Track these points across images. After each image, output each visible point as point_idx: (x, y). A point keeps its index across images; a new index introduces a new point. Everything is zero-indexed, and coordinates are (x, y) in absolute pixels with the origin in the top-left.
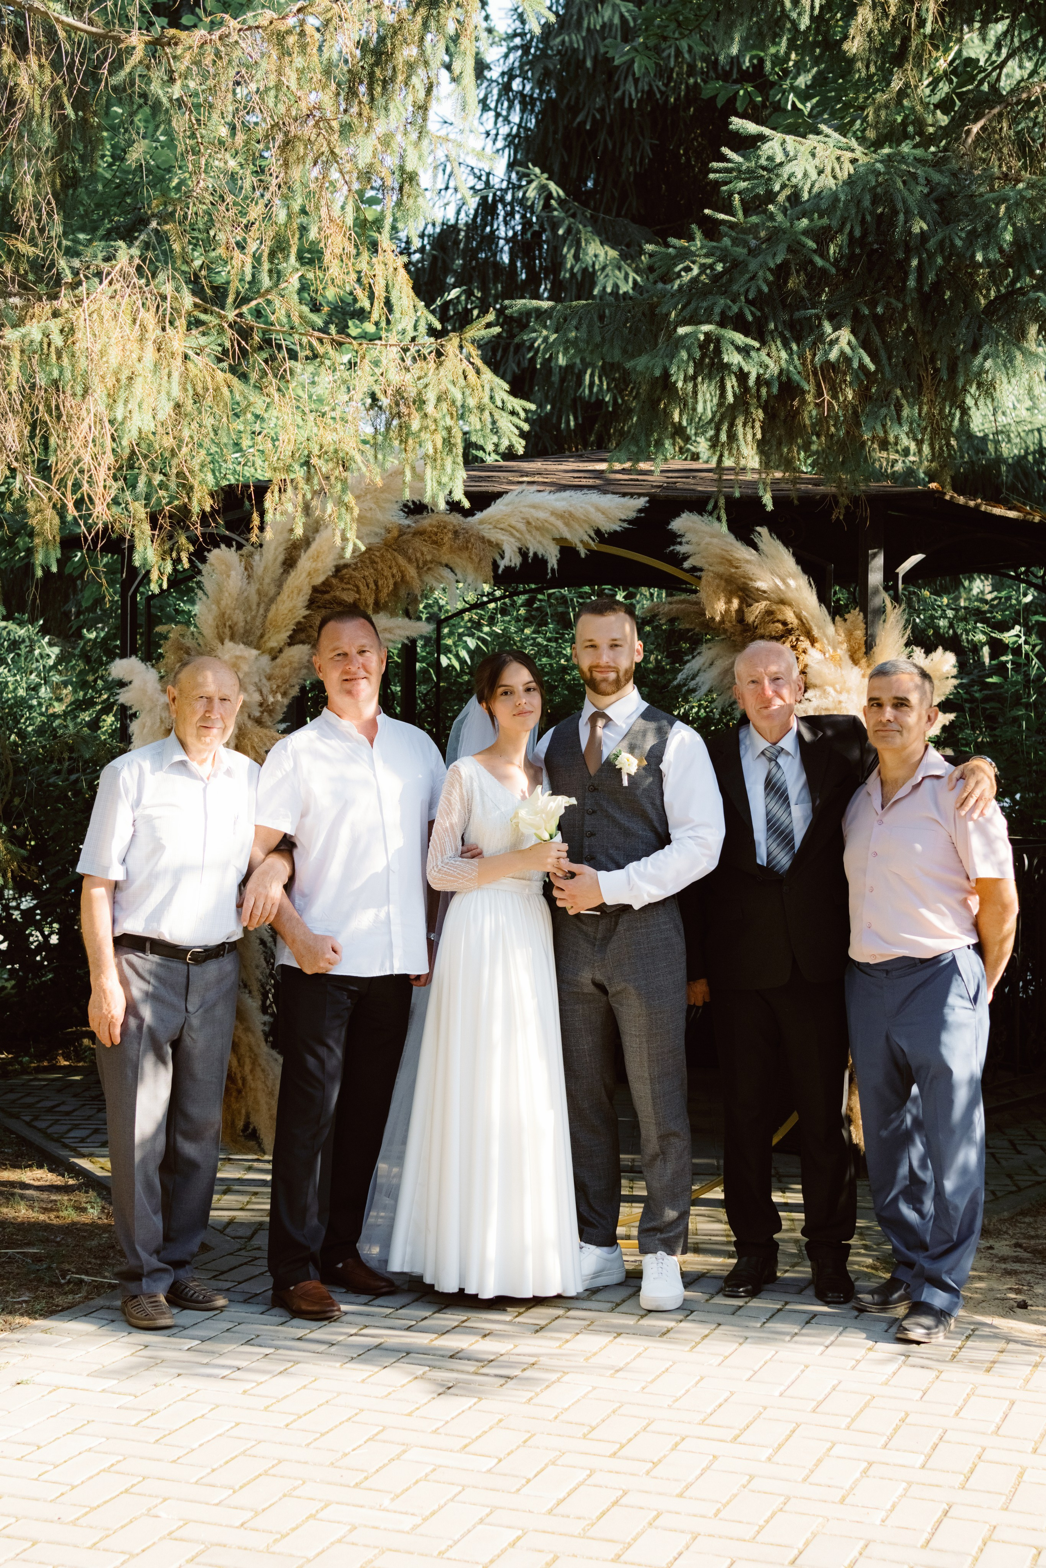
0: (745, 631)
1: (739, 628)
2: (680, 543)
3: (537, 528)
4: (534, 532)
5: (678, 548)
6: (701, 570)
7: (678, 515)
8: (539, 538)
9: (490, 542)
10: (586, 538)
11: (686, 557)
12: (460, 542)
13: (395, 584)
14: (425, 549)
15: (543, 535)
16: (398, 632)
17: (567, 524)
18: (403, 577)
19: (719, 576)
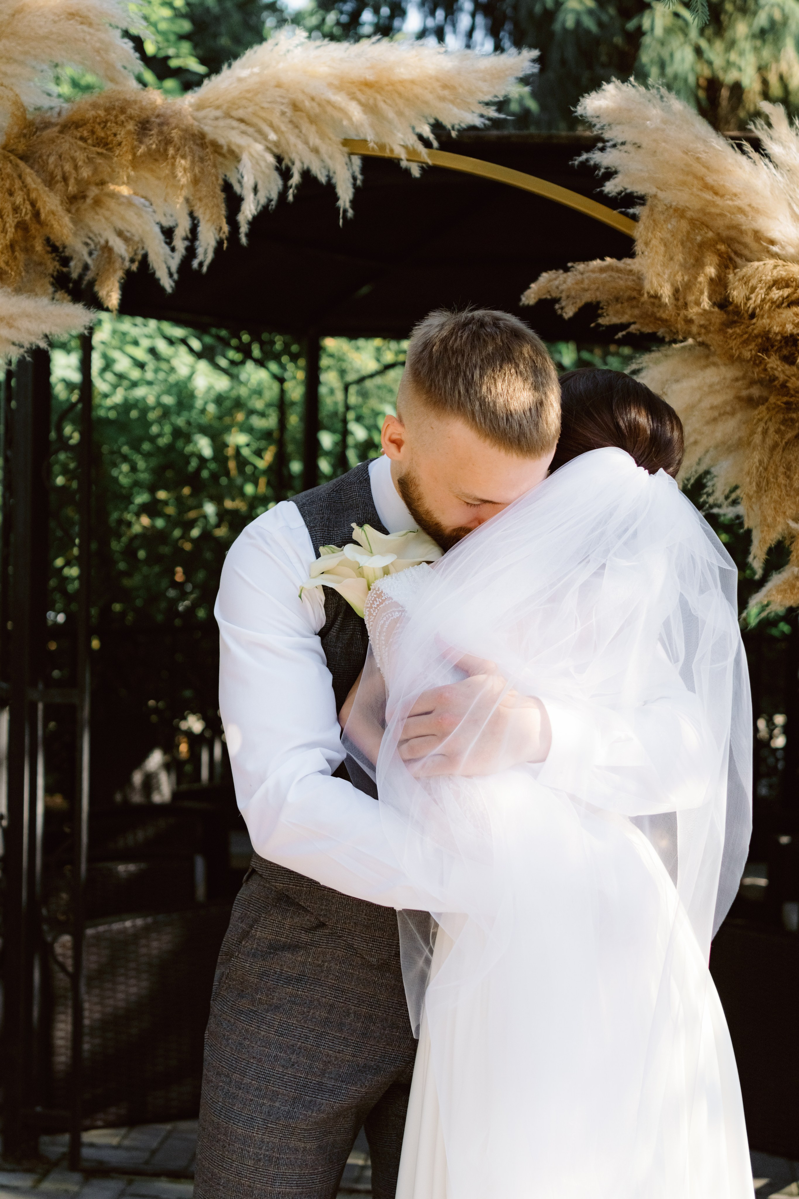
0: (731, 324)
1: (718, 316)
2: (602, 150)
3: (313, 120)
4: (306, 126)
5: (596, 157)
6: (641, 200)
7: (595, 85)
8: (315, 140)
9: (216, 147)
10: (413, 141)
11: (610, 174)
12: (152, 142)
13: (22, 226)
14: (81, 157)
15: (322, 135)
16: (24, 324)
17: (371, 109)
18: (37, 214)
19: (680, 212)
